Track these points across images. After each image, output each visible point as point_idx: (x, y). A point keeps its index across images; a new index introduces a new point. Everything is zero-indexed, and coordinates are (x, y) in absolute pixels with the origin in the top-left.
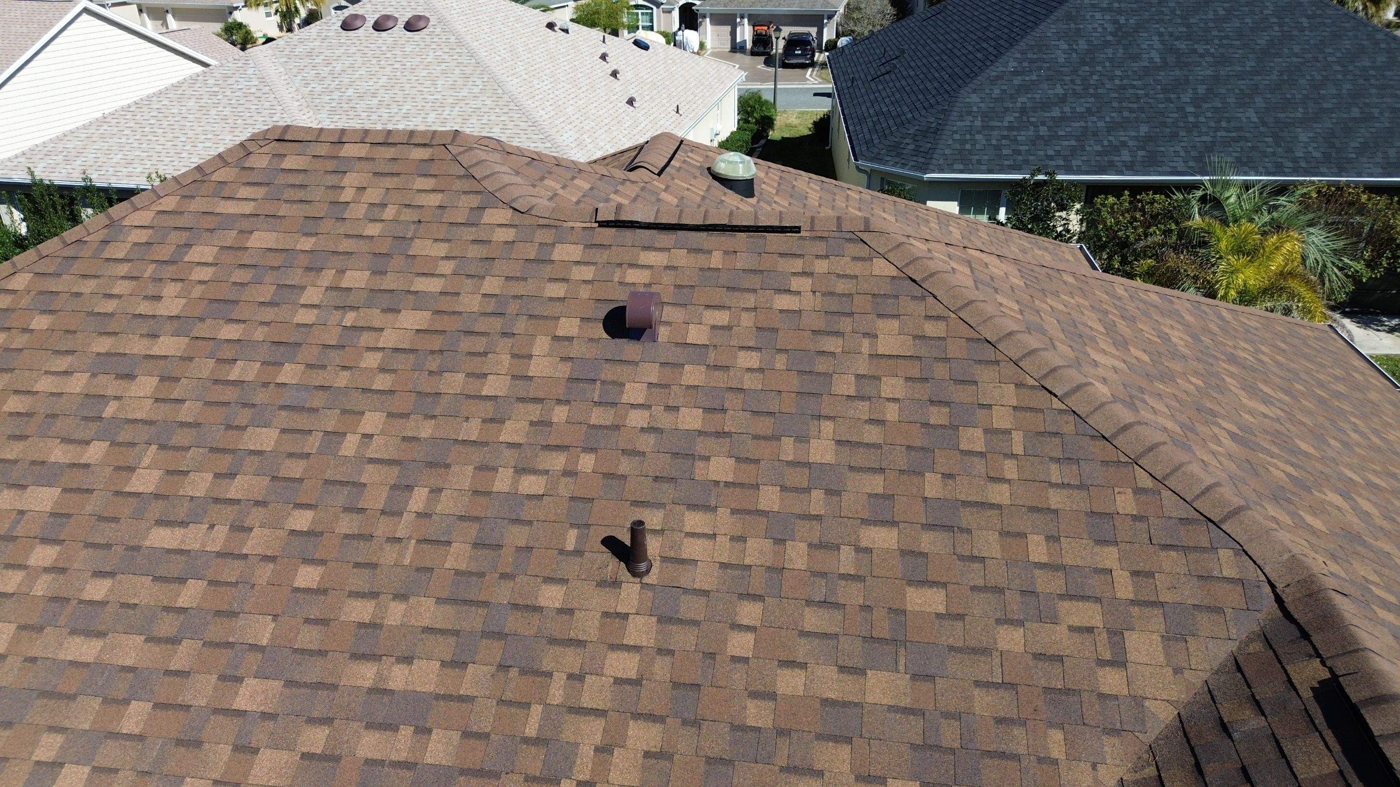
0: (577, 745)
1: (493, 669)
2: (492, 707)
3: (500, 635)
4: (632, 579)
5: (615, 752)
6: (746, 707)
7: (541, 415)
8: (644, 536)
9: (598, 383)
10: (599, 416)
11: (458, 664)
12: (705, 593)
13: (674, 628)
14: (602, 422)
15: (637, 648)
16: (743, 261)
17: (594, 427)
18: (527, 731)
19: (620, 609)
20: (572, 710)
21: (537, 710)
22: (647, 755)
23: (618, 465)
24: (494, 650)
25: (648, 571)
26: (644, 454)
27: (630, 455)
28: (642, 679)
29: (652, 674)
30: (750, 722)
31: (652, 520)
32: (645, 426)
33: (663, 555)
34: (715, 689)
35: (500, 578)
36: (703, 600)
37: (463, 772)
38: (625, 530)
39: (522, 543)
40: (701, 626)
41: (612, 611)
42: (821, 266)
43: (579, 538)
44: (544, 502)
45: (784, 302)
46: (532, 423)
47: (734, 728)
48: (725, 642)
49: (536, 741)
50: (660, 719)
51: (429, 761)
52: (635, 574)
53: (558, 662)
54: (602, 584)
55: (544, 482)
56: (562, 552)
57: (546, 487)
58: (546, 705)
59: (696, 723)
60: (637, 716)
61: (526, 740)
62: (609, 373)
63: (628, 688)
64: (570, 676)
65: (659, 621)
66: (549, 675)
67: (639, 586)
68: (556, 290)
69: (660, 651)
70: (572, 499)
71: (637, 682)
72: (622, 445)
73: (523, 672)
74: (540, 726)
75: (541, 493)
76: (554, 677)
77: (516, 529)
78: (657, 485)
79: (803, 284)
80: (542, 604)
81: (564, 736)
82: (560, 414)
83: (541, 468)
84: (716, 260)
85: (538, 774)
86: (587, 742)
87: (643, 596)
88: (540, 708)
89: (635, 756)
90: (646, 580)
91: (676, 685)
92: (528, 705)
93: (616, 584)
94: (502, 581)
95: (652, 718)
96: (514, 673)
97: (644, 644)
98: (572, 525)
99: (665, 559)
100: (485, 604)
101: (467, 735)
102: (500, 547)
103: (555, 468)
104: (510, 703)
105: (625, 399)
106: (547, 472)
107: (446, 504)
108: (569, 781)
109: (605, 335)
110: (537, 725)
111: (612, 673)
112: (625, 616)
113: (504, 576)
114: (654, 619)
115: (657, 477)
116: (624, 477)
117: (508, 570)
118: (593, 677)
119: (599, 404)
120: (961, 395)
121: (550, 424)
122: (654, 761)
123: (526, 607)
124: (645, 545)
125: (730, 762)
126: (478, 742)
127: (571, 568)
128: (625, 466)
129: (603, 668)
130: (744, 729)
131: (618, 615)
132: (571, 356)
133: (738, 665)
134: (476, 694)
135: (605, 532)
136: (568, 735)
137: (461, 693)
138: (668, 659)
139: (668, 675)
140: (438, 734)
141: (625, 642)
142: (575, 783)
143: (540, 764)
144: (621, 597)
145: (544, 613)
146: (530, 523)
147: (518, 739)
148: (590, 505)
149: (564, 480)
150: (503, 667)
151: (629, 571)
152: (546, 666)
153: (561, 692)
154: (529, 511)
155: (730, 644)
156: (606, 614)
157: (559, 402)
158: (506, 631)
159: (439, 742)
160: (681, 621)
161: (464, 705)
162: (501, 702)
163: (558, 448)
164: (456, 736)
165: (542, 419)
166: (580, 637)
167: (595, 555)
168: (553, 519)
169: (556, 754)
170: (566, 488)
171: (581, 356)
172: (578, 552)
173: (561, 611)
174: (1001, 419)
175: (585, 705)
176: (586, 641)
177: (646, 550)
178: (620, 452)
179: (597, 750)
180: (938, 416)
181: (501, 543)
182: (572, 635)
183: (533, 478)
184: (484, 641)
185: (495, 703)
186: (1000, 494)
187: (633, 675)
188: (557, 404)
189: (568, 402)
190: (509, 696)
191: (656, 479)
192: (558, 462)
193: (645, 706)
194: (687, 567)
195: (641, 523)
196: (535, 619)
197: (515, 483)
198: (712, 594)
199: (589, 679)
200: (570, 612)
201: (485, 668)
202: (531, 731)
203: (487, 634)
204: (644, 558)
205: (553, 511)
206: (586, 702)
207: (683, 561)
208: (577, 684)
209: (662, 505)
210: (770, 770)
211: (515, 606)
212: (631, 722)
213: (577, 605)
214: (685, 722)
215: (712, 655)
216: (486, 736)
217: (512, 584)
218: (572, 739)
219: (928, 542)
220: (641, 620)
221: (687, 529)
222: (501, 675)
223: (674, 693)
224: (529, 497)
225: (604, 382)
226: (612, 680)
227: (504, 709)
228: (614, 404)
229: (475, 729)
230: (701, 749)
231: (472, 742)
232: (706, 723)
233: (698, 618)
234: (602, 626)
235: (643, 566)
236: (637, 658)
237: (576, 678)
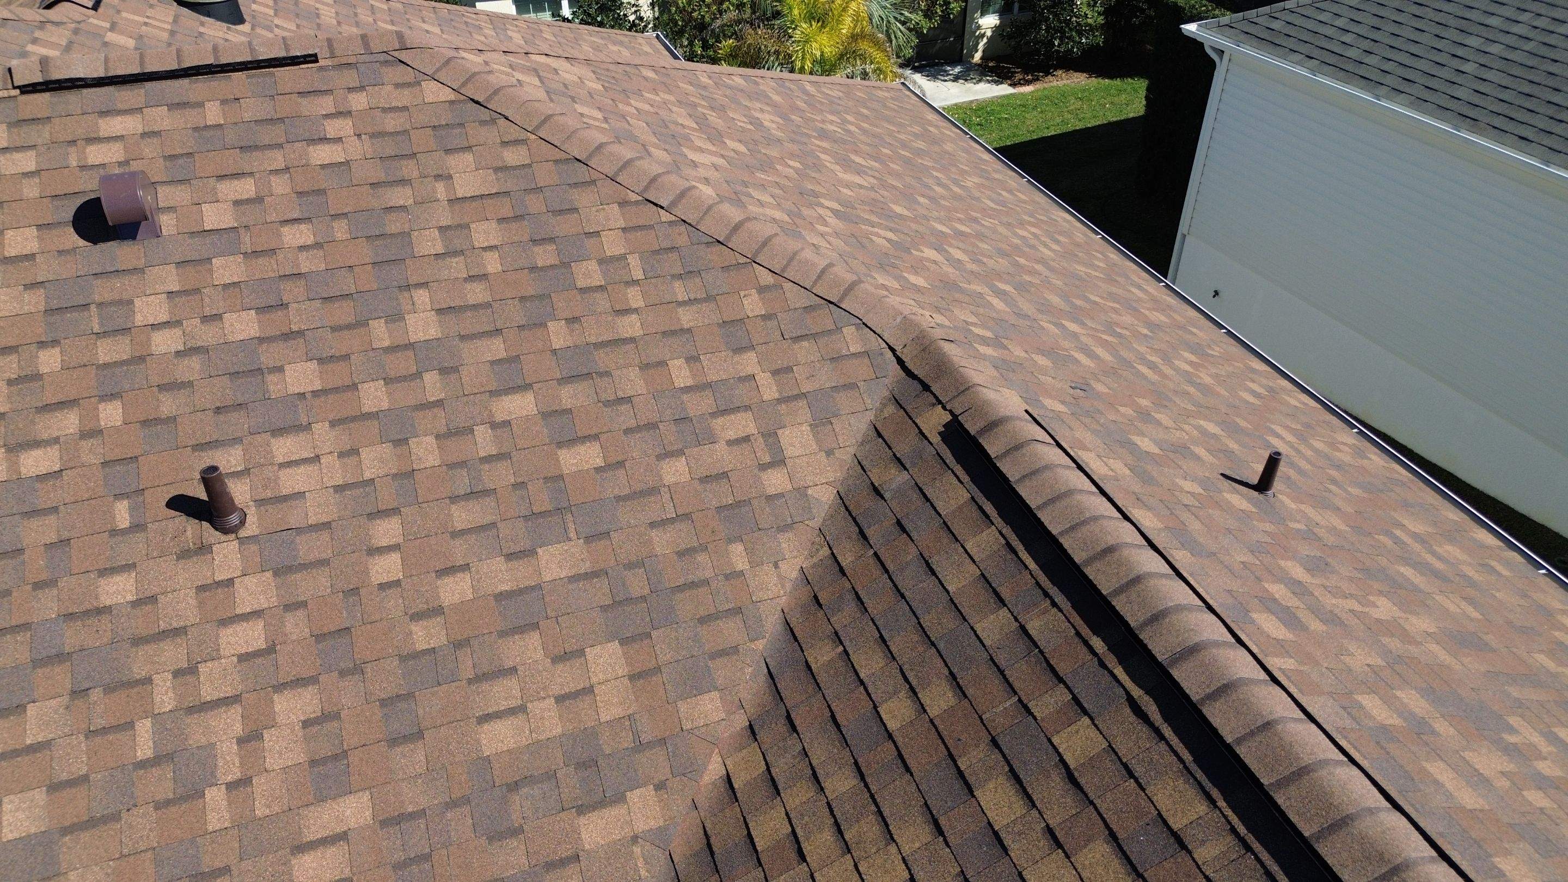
0: (212, 746)
1: (66, 699)
2: (80, 743)
3: (61, 657)
4: (223, 537)
5: (266, 736)
6: (411, 633)
7: (20, 368)
8: (223, 484)
9: (93, 307)
10: (108, 351)
11: (11, 710)
12: (327, 525)
13: (298, 576)
14: (116, 357)
15: (256, 614)
16: (252, 109)
17: (106, 366)
18: (139, 753)
19: (219, 577)
20: (191, 710)
21: (144, 728)
22: (306, 724)
23: (158, 406)
24: (61, 676)
25: (243, 522)
26: (190, 384)
27: (172, 389)
28: (274, 645)
29: (286, 635)
30: (421, 646)
31: (228, 461)
32: (181, 348)
33: (257, 498)
34: (369, 626)
35: (34, 589)
36: (325, 536)
37: (65, 831)
38: (195, 482)
39: (53, 538)
40: (332, 564)
41: (209, 582)
42: (358, 101)
43: (132, 509)
44: (65, 478)
45: (322, 154)
46: (10, 382)
47: (403, 659)
48: (366, 572)
49: (156, 761)
50: (313, 680)
51: (10, 837)
52: (225, 530)
53: (153, 663)
54: (184, 555)
55: (57, 453)
56: (114, 532)
57: (61, 458)
58: (154, 716)
59: (357, 670)
60: (280, 688)
61: (143, 765)
62: (103, 291)
63: (259, 661)
64: (177, 674)
65: (276, 574)
66: (148, 681)
67: (236, 543)
69: (288, 608)
70: (105, 464)
71: (270, 650)
72: (155, 380)
73: (109, 689)
74: (154, 742)
75: (57, 468)
76: (155, 682)
77: (35, 523)
78: (222, 417)
79: (343, 127)
80: (108, 603)
81: (191, 742)
82: (49, 361)
83: (45, 436)
84: (213, 113)
85: (171, 796)
86: (224, 738)
87: (245, 553)
88: (148, 723)
89: (293, 731)
90: (243, 533)
91: (320, 637)
92: (130, 725)
93: (204, 549)
94: (40, 593)
95: (300, 682)
96: (96, 695)
97: (266, 606)
98: (119, 496)
99: (260, 503)
100: (26, 626)
101: (54, 788)
102: (20, 551)
103: (67, 432)
104: (104, 731)
105: (139, 320)
106: (56, 440)
108: (215, 788)
109: (82, 242)
110: (151, 744)
111: (232, 652)
112: (230, 582)
113: (38, 586)
114: (269, 574)
115: (218, 408)
116: (172, 420)
117: (44, 576)
118: (209, 664)
119: (104, 334)
120: (564, 226)
121: (38, 377)
122: (317, 728)
123: (87, 613)
124: (228, 494)
125: (410, 696)
126: (74, 790)
127: (136, 546)
128: (168, 405)
129: (218, 650)
130: (416, 655)
131: (219, 584)
132: (40, 279)
133: (389, 592)
134: (51, 736)
135: (168, 492)
136: (197, 738)
137: (28, 742)
138: (301, 613)
139: (307, 630)
140: (11, 802)
141: (239, 611)
142: (224, 787)
143: (170, 785)
144: (216, 563)
145: (114, 612)
146: (55, 510)
147: (131, 767)
148: (135, 466)
149: (86, 444)
150: (78, 693)
151: (216, 529)
152: (139, 671)
153: (170, 694)
154: (46, 496)
155: (372, 573)
156: (201, 589)
157: (42, 345)
158: (67, 650)
159: (17, 810)
160: (304, 567)
161: (38, 755)
162: (90, 734)
163: (62, 405)
164: (40, 796)
165: (24, 373)
166: (175, 625)
167: (164, 523)
168: (86, 496)
169: (188, 765)
170: (91, 453)
171: (56, 278)
172: (137, 527)
173: (136, 604)
174: (613, 245)
175: (208, 698)
176: (185, 627)
177: (233, 501)
178: (156, 389)
179: (241, 741)
180: (545, 256)
181: (19, 546)
182: (163, 626)
183: (37, 453)
184: (39, 670)
185: (82, 738)
186: (630, 326)
187: (261, 644)
188: (40, 348)
189: (55, 343)
190: (100, 723)
191: (218, 410)
192: (69, 422)
193: (288, 672)
194: (294, 503)
195: (214, 469)
196: (105, 622)
197: (14, 466)
198: (334, 525)
199: (202, 668)
200: (153, 599)
201: (53, 703)
202: (145, 750)
203: (38, 663)
204: (233, 508)
205: (84, 487)
206: (208, 693)
207: (286, 498)
208: (190, 679)
209: (237, 440)
210: (457, 687)
211: (70, 617)
212: (276, 697)
213: (157, 590)
214: (342, 674)
215: (355, 591)
216: (85, 779)
217: (55, 592)
218: (204, 741)
219: (569, 396)
220: (251, 581)
221: (280, 459)
222: (79, 703)
223: (320, 646)
224: (41, 478)
225: (100, 305)
226: (235, 659)
227: (98, 740)
228: (126, 330)
229: (64, 776)
230: (371, 694)
231: (67, 793)
232: (369, 665)
233: (324, 556)
234: (201, 604)
235: (234, 519)
236: (261, 624)
237: (187, 672)
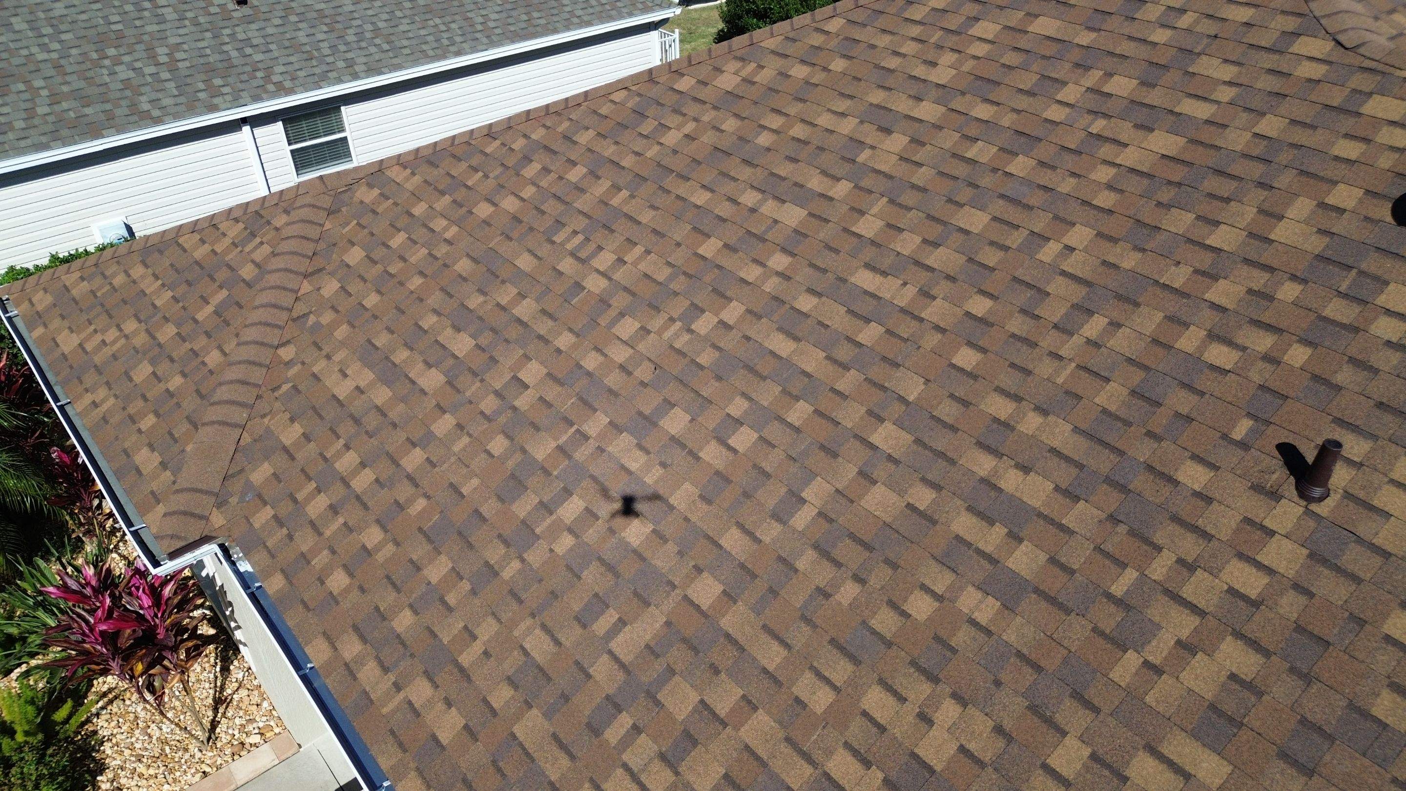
0: (1159, 627)
1: (1104, 516)
2: (1088, 549)
3: (1123, 489)
4: (1296, 498)
5: (1198, 656)
6: (1378, 695)
7: (1265, 285)
8: (1334, 462)
9: (1354, 272)
10: (1336, 309)
11: (1071, 495)
12: (1386, 555)
13: (1326, 572)
14: (1338, 318)
15: (1269, 571)
17: (1326, 319)
18: (1113, 588)
19: (1267, 523)
20: (1167, 592)
21: (1131, 575)
22: (1233, 677)
23: (1336, 372)
24: (1113, 500)
25: (1321, 499)
26: (1376, 371)
27: (1359, 367)
28: (1262, 603)
29: (1276, 604)
30: (1376, 712)
31: (1352, 448)
32: (1394, 340)
33: (1350, 491)
34: (1347, 657)
35: (1146, 434)
36: (1378, 560)
37: (1036, 590)
38: (1313, 445)
39: (1184, 410)
40: (1362, 586)
41: (1257, 520)
43: (1251, 430)
44: (1227, 378)
46: (1250, 291)
47: (1351, 706)
48: (1385, 616)
49: (1118, 602)
50: (1267, 653)
51: (1010, 565)
52: (1303, 494)
53: (1173, 542)
54: (1257, 488)
55: (1237, 358)
56: (1225, 437)
57: (1236, 363)
58: (1143, 574)
59: (1307, 679)
60: (1238, 635)
61: (1109, 596)
62: (1372, 264)
63: (1241, 604)
64: (1181, 561)
65: (1312, 556)
66: (1159, 549)
67: (1302, 510)
68: (1350, 150)
69: (1296, 587)
70: (1261, 387)
71: (1255, 604)
72: (1353, 351)
73: (1132, 533)
74: (1128, 590)
75: (1227, 368)
76: (1162, 554)
77: (1183, 394)
78: (1378, 412)
80: (1180, 479)
81: (1149, 612)
82: (1289, 291)
83: (1239, 341)
85: (1108, 631)
86: (1171, 630)
87: (1302, 522)
88: (1135, 574)
89: (1219, 672)
90: (1314, 507)
91: (1299, 629)
92: (1124, 566)
93: (1275, 495)
94: (1147, 439)
95: (1254, 645)
96: (1122, 529)
97: (1281, 571)
98: (1249, 415)
99: (1348, 495)
100: (1121, 453)
101: (1053, 560)
102: (1159, 404)
103: (1257, 348)
104: (1107, 555)
105: (1381, 300)
106: (1244, 349)
107: (1121, 341)
108: (1136, 655)
109: (1389, 219)
110: (1125, 588)
111: (1228, 581)
112: (1272, 533)
113: (1150, 434)
114: (1305, 552)
115: (1382, 403)
116: (1339, 388)
117: (1158, 431)
118: (1206, 574)
119: (1345, 296)
121: (1271, 298)
122: (1237, 687)
123: (1162, 475)
124: (1332, 471)
125: (1331, 738)
126: (1061, 573)
127: (1229, 457)
128: (1345, 376)
129: (1220, 571)
130: (1366, 715)
131: (1263, 528)
132: (1334, 230)
133: (1390, 648)
134: (1077, 530)
135: (1287, 437)
136: (1154, 613)
137: (1063, 522)
138: (1303, 600)
139: (1295, 615)
140: (1027, 547)
141: (1259, 558)
142: (1142, 660)
143: (1113, 624)
144: (1274, 512)
145: (1179, 488)
146: (1202, 394)
147: (1101, 591)
148: (1281, 402)
149: (1261, 364)
150: (1114, 519)
151: (1297, 489)
152: (1159, 538)
153: (1164, 570)
154: (1204, 382)
155: (1390, 622)
156: (1248, 521)
157: (1294, 278)
158: (1131, 487)
159: (1025, 554)
160: (1339, 570)
161: (1061, 534)
162: (1098, 549)
163: (1270, 328)
164: (1043, 557)
165: (1264, 290)
166: (1208, 529)
167: (1263, 456)
168: (1229, 399)
169: (1134, 624)
170: (1259, 373)
171: (1346, 234)
172: (1244, 445)
173: (1197, 495)
175: (1185, 596)
176: (1213, 536)
177: (1329, 477)
178: (1346, 358)
179: (1179, 643)
181: (1161, 401)
182: (1200, 522)
183: (1225, 349)
184: (1105, 486)
185: (1092, 546)
187: (1253, 594)
188: (1290, 279)
189: (1304, 281)
190: (1108, 547)
191: (1380, 405)
192: (1264, 342)
193: (1252, 629)
194: (1375, 516)
195: (1339, 445)
196: (1167, 490)
197: (1202, 347)
198: (1393, 558)
199: (1199, 572)
200: (1209, 500)
201: (1096, 512)
202: (1118, 589)
203: (1109, 481)
204: (1324, 482)
205: (1234, 392)
206: (1187, 592)
207: (1372, 508)
208: (1185, 572)
209: (1374, 437)
210: (1377, 772)
211: (1150, 468)
212: (1229, 638)
213: (1217, 496)
214: (1292, 670)
215: (1361, 623)
216: (1072, 572)
217: (1156, 445)
218: (1157, 619)
220: (1287, 545)
221: (1395, 476)
222: (1109, 525)
223: (1295, 635)
224: (1213, 368)
225: (1361, 273)
226: (1226, 587)
227: (1099, 557)
228: (1363, 302)
229: (1063, 560)
230: (1300, 705)
231: (1057, 571)
232: (1319, 684)
233: (1361, 575)
234: (1237, 531)
235: (1317, 492)
236: (1266, 580)
237: (1187, 566)
